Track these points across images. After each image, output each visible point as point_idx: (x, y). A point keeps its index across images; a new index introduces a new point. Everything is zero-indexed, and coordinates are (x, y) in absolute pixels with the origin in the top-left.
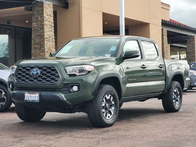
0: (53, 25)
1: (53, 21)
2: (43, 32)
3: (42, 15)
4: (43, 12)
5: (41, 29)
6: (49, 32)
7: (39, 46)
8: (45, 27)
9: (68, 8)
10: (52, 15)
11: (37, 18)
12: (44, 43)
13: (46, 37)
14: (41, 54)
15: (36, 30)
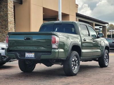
0: (13, 14)
1: (13, 12)
2: (7, 18)
3: (7, 7)
4: (7, 6)
5: (6, 16)
6: (11, 18)
7: (4, 27)
8: (8, 15)
9: (22, 4)
10: (13, 8)
11: (3, 9)
12: (8, 25)
13: (9, 21)
14: (6, 31)
15: (3, 17)
